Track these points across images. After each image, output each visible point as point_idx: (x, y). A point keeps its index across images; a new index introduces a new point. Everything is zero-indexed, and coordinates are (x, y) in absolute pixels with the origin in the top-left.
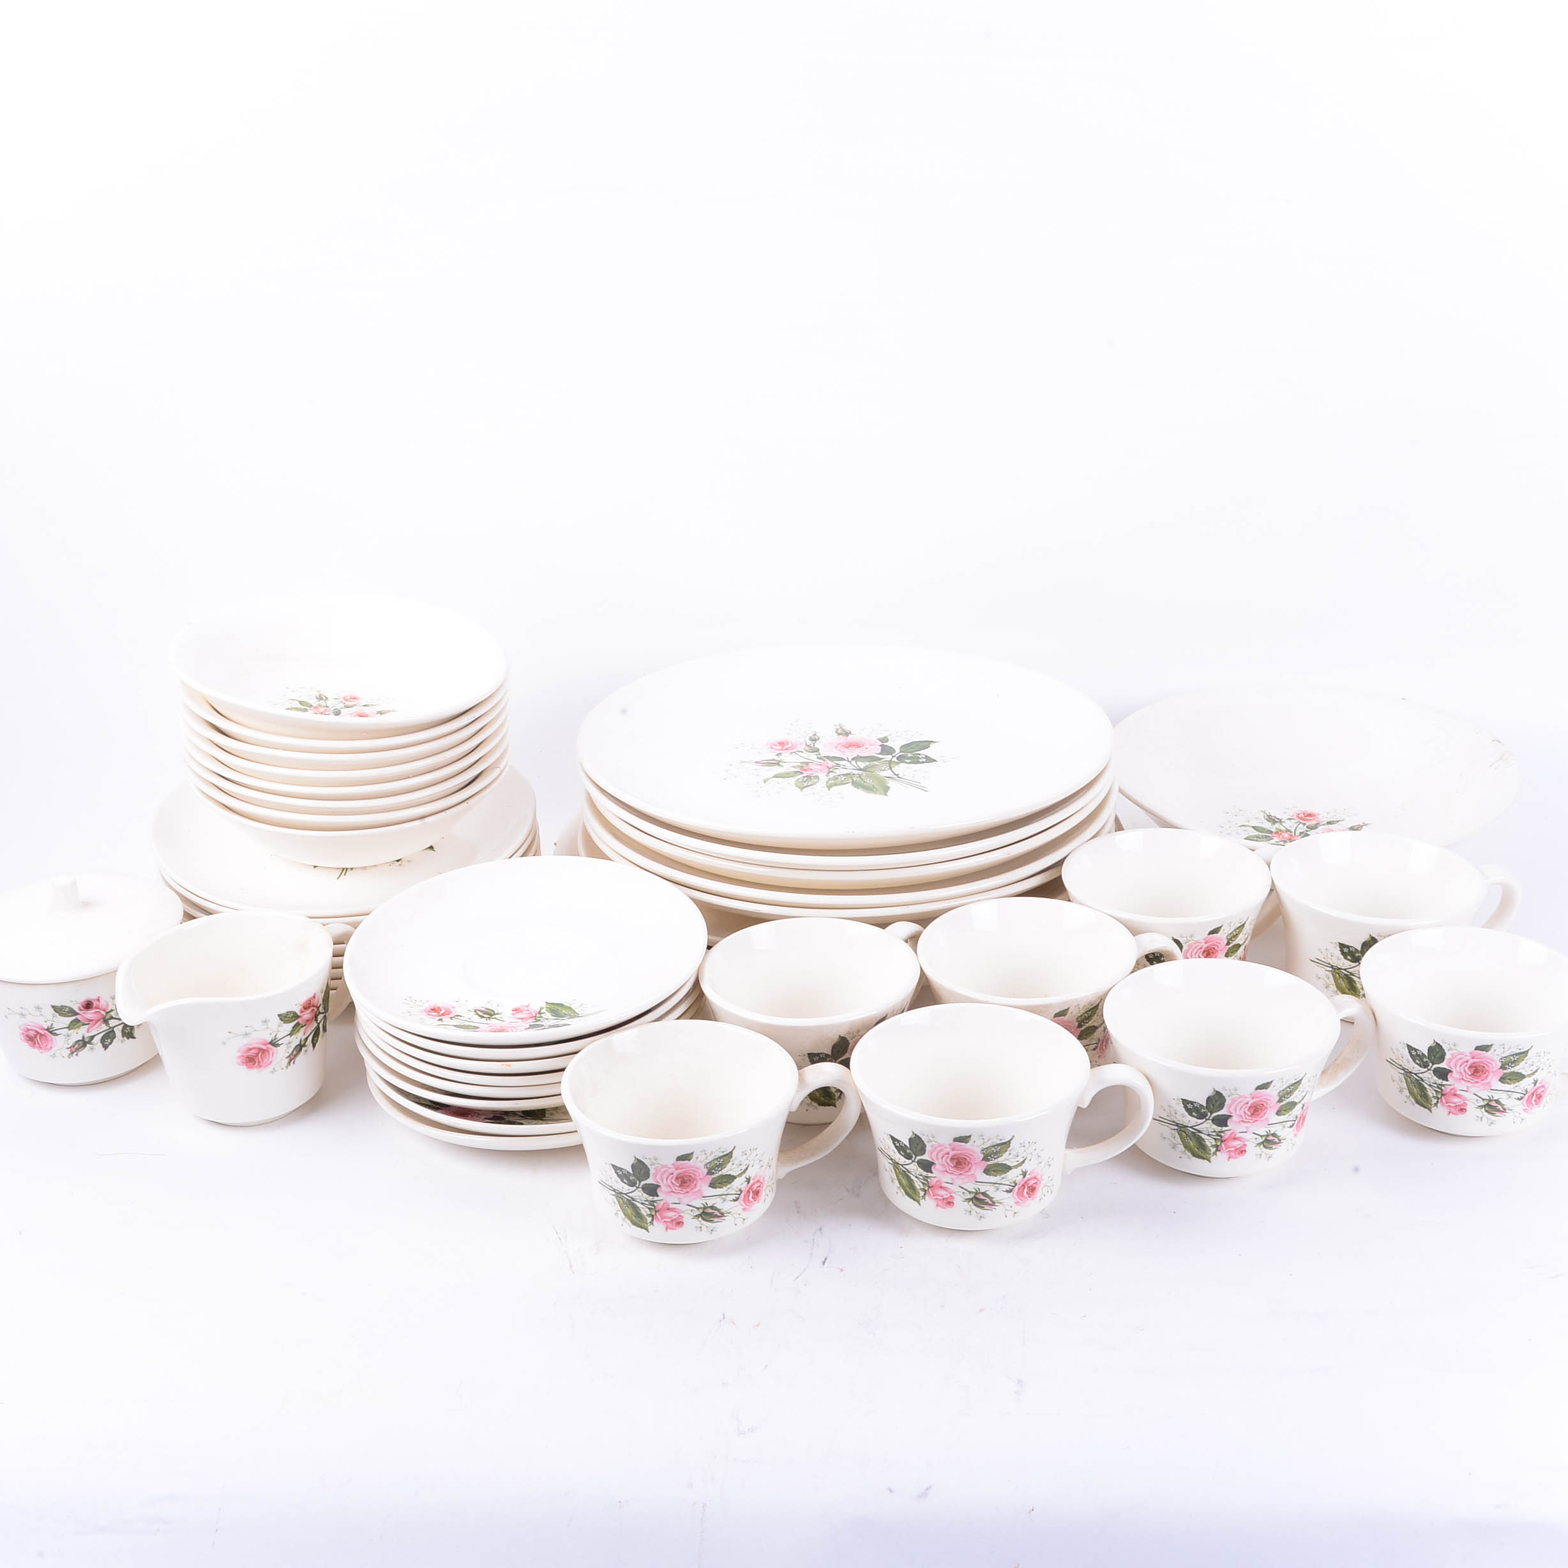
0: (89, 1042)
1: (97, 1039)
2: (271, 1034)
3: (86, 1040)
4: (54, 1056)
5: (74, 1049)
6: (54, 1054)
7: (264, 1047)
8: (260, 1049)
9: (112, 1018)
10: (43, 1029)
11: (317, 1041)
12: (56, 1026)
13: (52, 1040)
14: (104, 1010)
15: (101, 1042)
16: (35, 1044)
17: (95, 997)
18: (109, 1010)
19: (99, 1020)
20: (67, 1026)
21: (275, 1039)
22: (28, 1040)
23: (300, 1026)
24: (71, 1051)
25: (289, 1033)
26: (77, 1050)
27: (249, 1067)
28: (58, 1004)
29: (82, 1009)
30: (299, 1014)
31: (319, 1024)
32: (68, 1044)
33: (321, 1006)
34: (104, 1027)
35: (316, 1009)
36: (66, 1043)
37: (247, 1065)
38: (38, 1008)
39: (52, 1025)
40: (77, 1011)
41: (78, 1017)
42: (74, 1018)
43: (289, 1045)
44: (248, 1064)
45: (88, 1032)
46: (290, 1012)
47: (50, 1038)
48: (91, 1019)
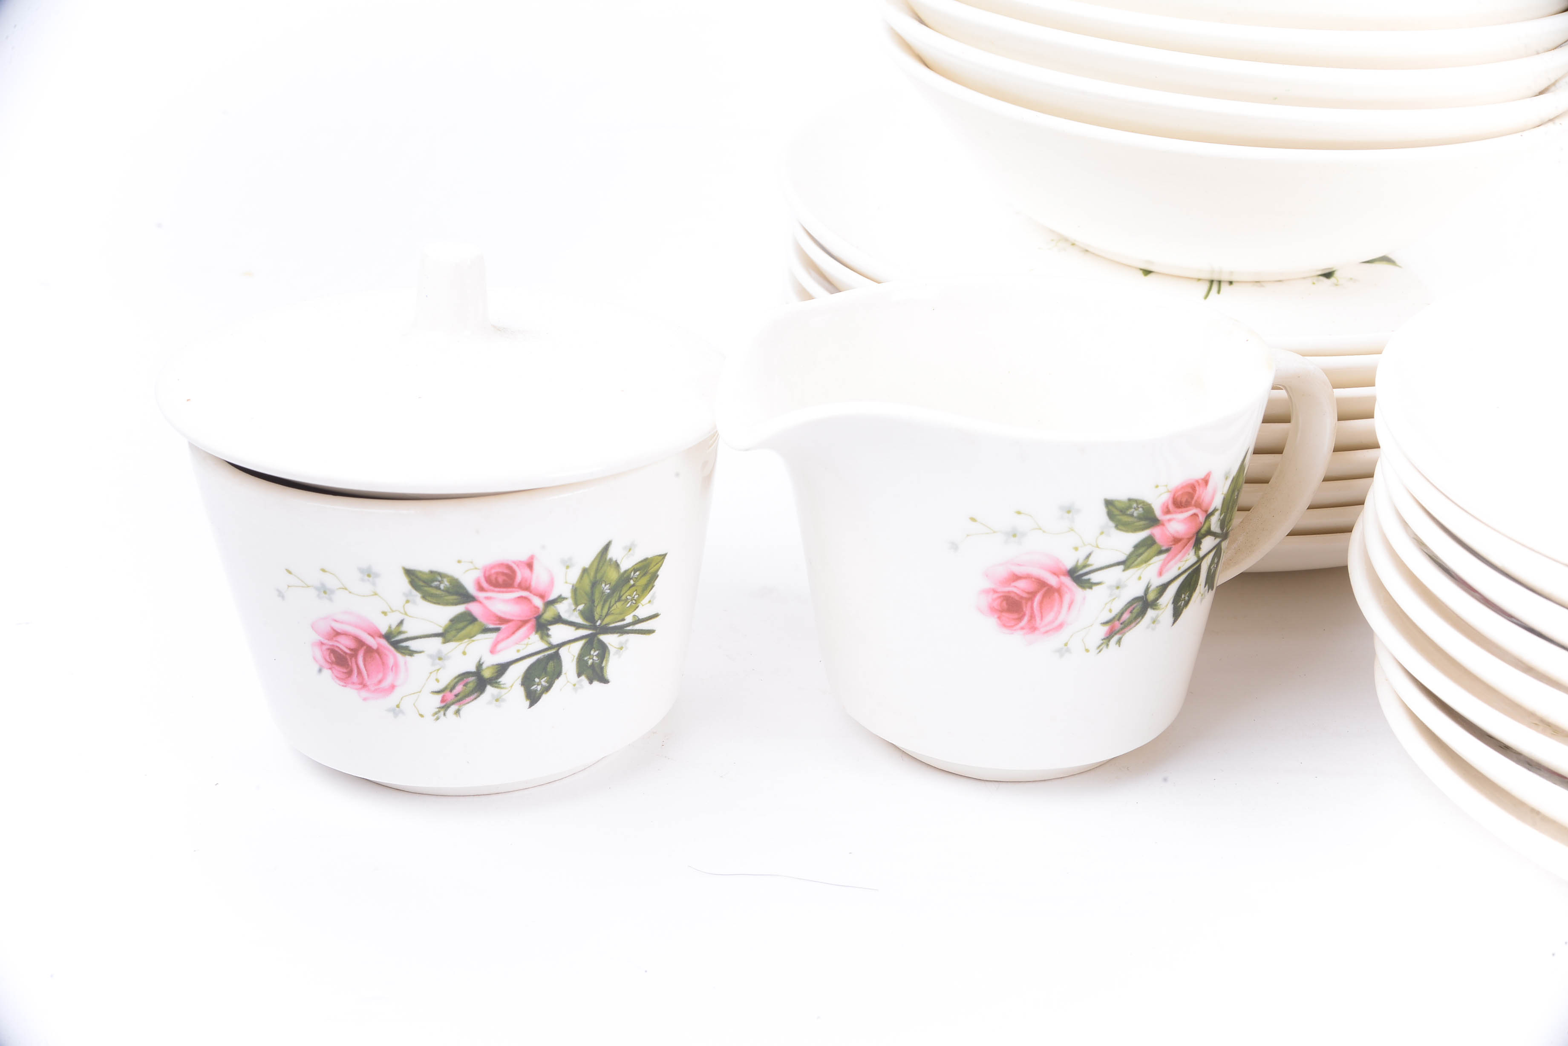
0: (494, 681)
1: (515, 673)
2: (1076, 549)
3: (487, 674)
4: (397, 710)
5: (450, 696)
6: (398, 706)
7: (1053, 581)
8: (1041, 584)
9: (558, 620)
10: (375, 633)
11: (1187, 603)
12: (410, 629)
13: (396, 665)
14: (542, 597)
15: (523, 684)
16: (350, 673)
17: (524, 557)
18: (553, 596)
19: (524, 622)
20: (440, 630)
21: (1085, 566)
22: (332, 663)
23: (1154, 549)
24: (443, 701)
25: (1122, 557)
26: (460, 699)
27: (1004, 626)
28: (423, 566)
29: (485, 585)
30: (1158, 512)
31: (1200, 560)
32: (437, 680)
33: (1217, 514)
34: (535, 643)
35: (1202, 518)
36: (433, 676)
37: (999, 618)
38: (369, 574)
39: (401, 622)
40: (471, 589)
41: (474, 608)
42: (460, 609)
43: (1117, 591)
44: (1006, 615)
45: (493, 651)
46: (1136, 501)
47: (391, 662)
48: (508, 617)
